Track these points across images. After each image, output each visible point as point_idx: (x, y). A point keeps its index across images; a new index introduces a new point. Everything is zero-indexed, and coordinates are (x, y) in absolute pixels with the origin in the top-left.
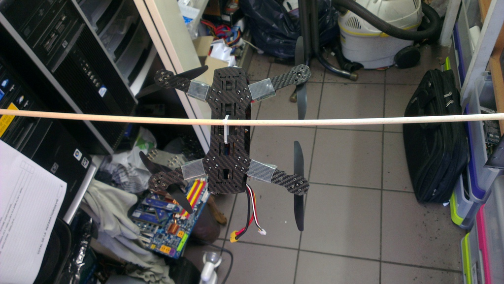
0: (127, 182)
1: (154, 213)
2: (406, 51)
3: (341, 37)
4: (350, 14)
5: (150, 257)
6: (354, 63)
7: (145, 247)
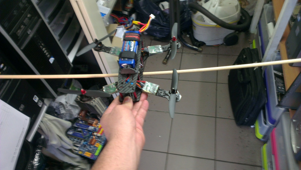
0: (64, 113)
1: (80, 132)
2: (230, 36)
3: (193, 26)
4: (199, 14)
5: (79, 159)
6: (201, 42)
7: (75, 153)
